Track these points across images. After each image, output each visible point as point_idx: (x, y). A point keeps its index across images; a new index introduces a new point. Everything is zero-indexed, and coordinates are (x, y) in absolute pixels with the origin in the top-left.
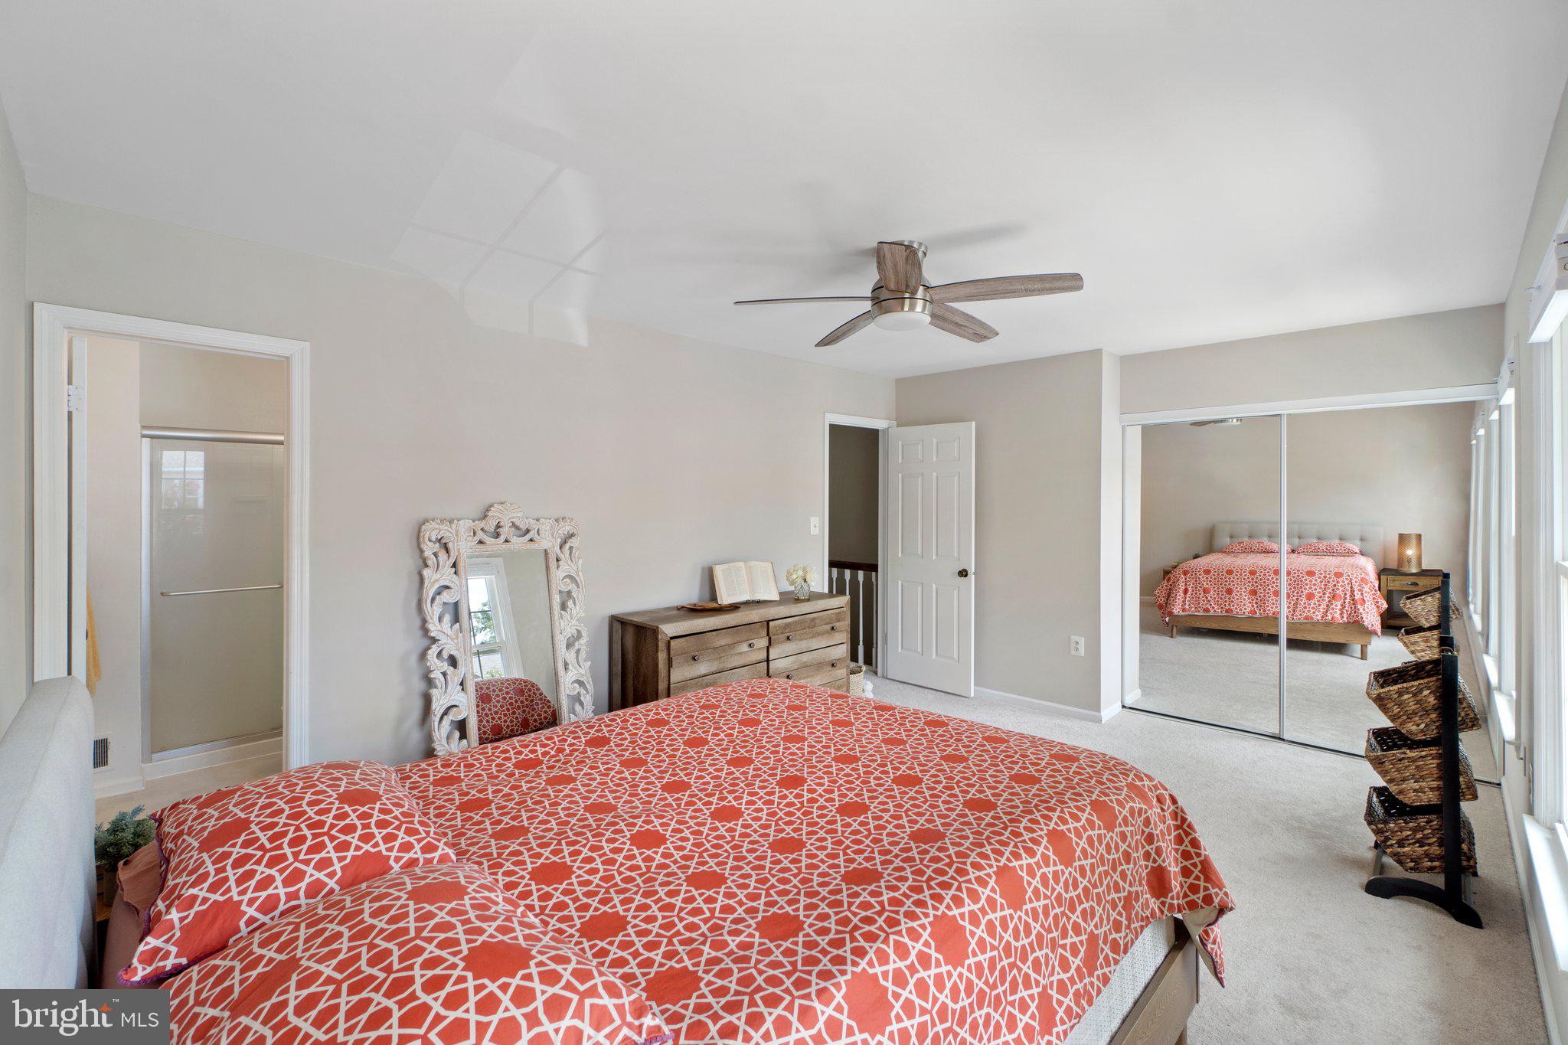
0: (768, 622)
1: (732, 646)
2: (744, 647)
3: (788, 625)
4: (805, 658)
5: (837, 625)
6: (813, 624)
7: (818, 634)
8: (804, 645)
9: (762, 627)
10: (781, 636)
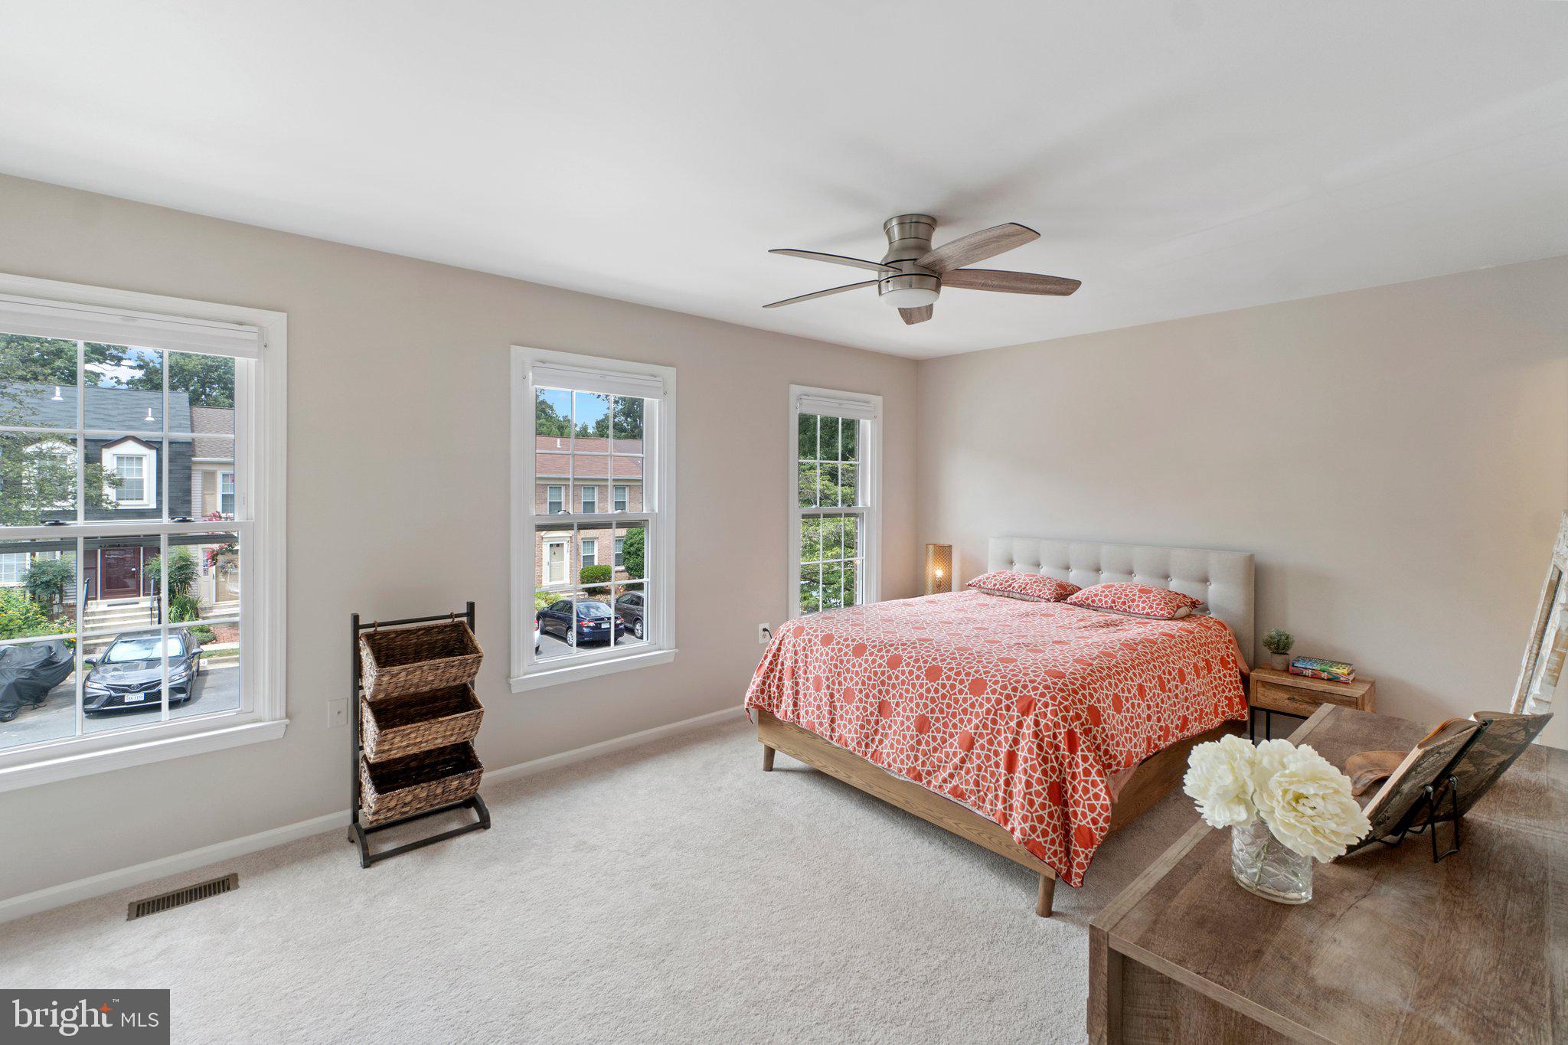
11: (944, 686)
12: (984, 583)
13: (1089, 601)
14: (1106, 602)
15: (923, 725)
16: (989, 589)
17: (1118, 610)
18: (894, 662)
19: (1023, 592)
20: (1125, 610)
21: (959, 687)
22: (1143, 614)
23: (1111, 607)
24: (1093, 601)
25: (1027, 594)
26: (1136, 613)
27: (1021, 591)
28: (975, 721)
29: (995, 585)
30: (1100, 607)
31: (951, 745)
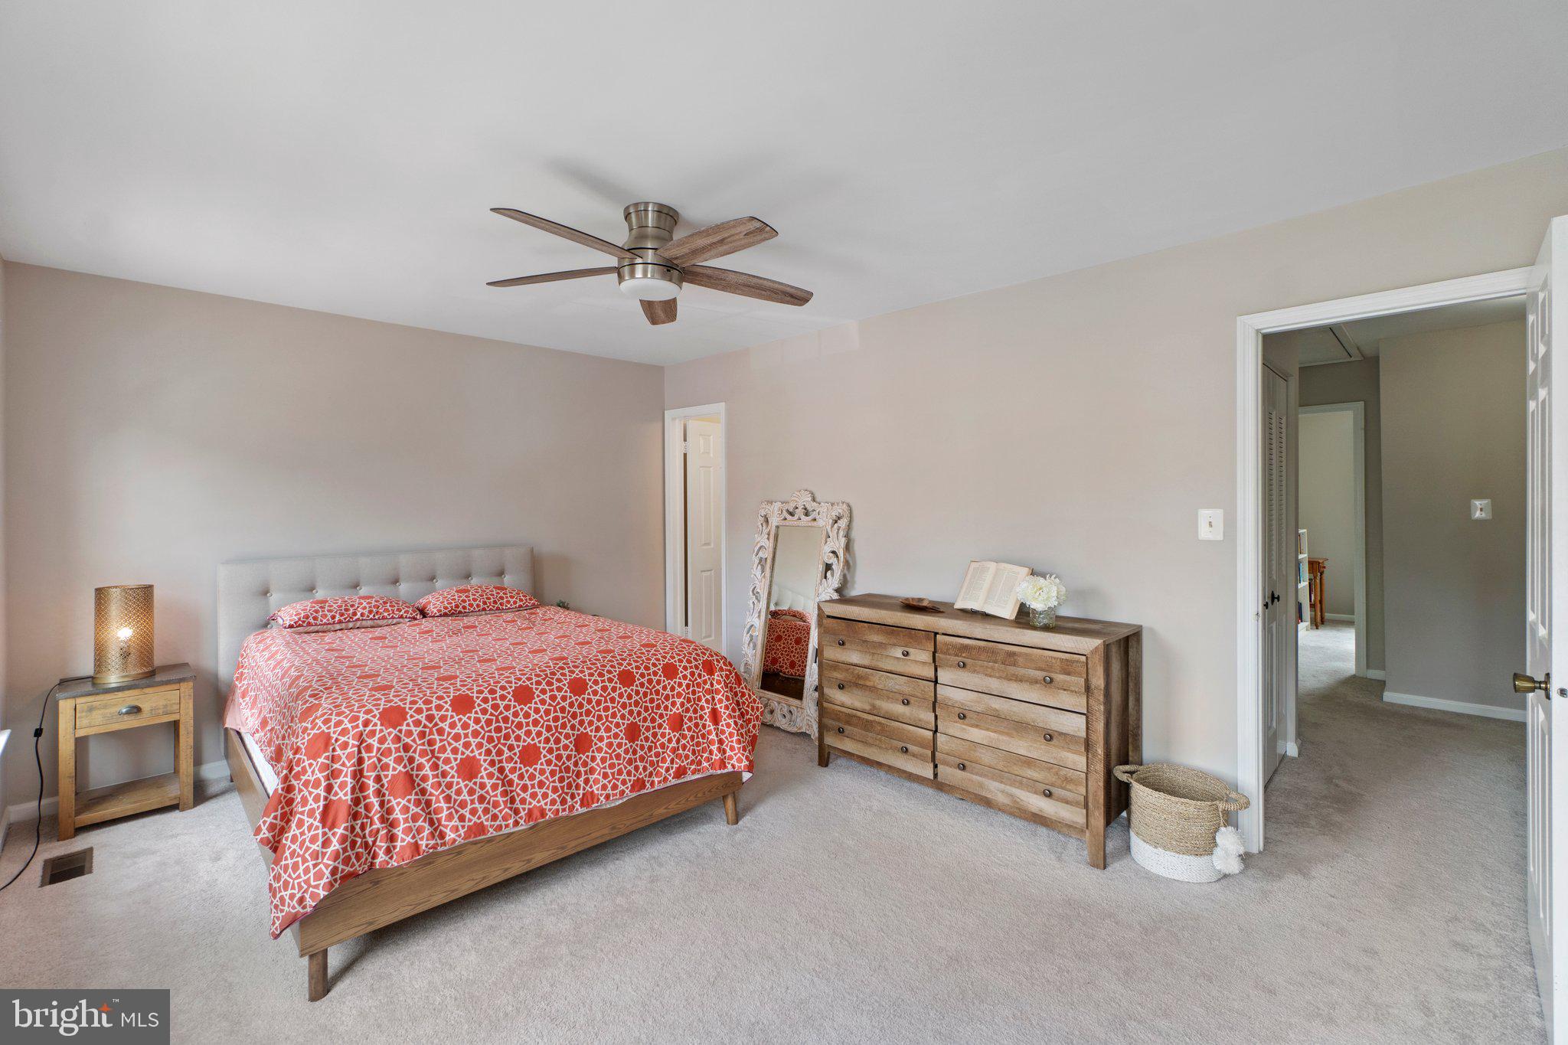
0: (936, 634)
1: (881, 645)
2: (898, 652)
3: (965, 648)
4: (997, 704)
5: (1060, 677)
6: (1010, 659)
7: (1019, 680)
8: (995, 684)
9: (928, 638)
10: (953, 658)
11: (642, 685)
12: (315, 618)
13: (460, 609)
14: (478, 606)
15: (633, 733)
16: (325, 624)
17: (491, 609)
18: (578, 687)
19: (377, 617)
20: (498, 609)
21: (655, 679)
22: (516, 607)
23: (484, 609)
24: (464, 608)
25: (384, 618)
26: (509, 609)
27: (374, 616)
28: (679, 701)
29: (333, 617)
30: (472, 611)
31: (663, 735)
